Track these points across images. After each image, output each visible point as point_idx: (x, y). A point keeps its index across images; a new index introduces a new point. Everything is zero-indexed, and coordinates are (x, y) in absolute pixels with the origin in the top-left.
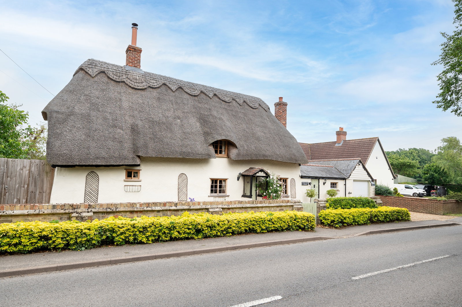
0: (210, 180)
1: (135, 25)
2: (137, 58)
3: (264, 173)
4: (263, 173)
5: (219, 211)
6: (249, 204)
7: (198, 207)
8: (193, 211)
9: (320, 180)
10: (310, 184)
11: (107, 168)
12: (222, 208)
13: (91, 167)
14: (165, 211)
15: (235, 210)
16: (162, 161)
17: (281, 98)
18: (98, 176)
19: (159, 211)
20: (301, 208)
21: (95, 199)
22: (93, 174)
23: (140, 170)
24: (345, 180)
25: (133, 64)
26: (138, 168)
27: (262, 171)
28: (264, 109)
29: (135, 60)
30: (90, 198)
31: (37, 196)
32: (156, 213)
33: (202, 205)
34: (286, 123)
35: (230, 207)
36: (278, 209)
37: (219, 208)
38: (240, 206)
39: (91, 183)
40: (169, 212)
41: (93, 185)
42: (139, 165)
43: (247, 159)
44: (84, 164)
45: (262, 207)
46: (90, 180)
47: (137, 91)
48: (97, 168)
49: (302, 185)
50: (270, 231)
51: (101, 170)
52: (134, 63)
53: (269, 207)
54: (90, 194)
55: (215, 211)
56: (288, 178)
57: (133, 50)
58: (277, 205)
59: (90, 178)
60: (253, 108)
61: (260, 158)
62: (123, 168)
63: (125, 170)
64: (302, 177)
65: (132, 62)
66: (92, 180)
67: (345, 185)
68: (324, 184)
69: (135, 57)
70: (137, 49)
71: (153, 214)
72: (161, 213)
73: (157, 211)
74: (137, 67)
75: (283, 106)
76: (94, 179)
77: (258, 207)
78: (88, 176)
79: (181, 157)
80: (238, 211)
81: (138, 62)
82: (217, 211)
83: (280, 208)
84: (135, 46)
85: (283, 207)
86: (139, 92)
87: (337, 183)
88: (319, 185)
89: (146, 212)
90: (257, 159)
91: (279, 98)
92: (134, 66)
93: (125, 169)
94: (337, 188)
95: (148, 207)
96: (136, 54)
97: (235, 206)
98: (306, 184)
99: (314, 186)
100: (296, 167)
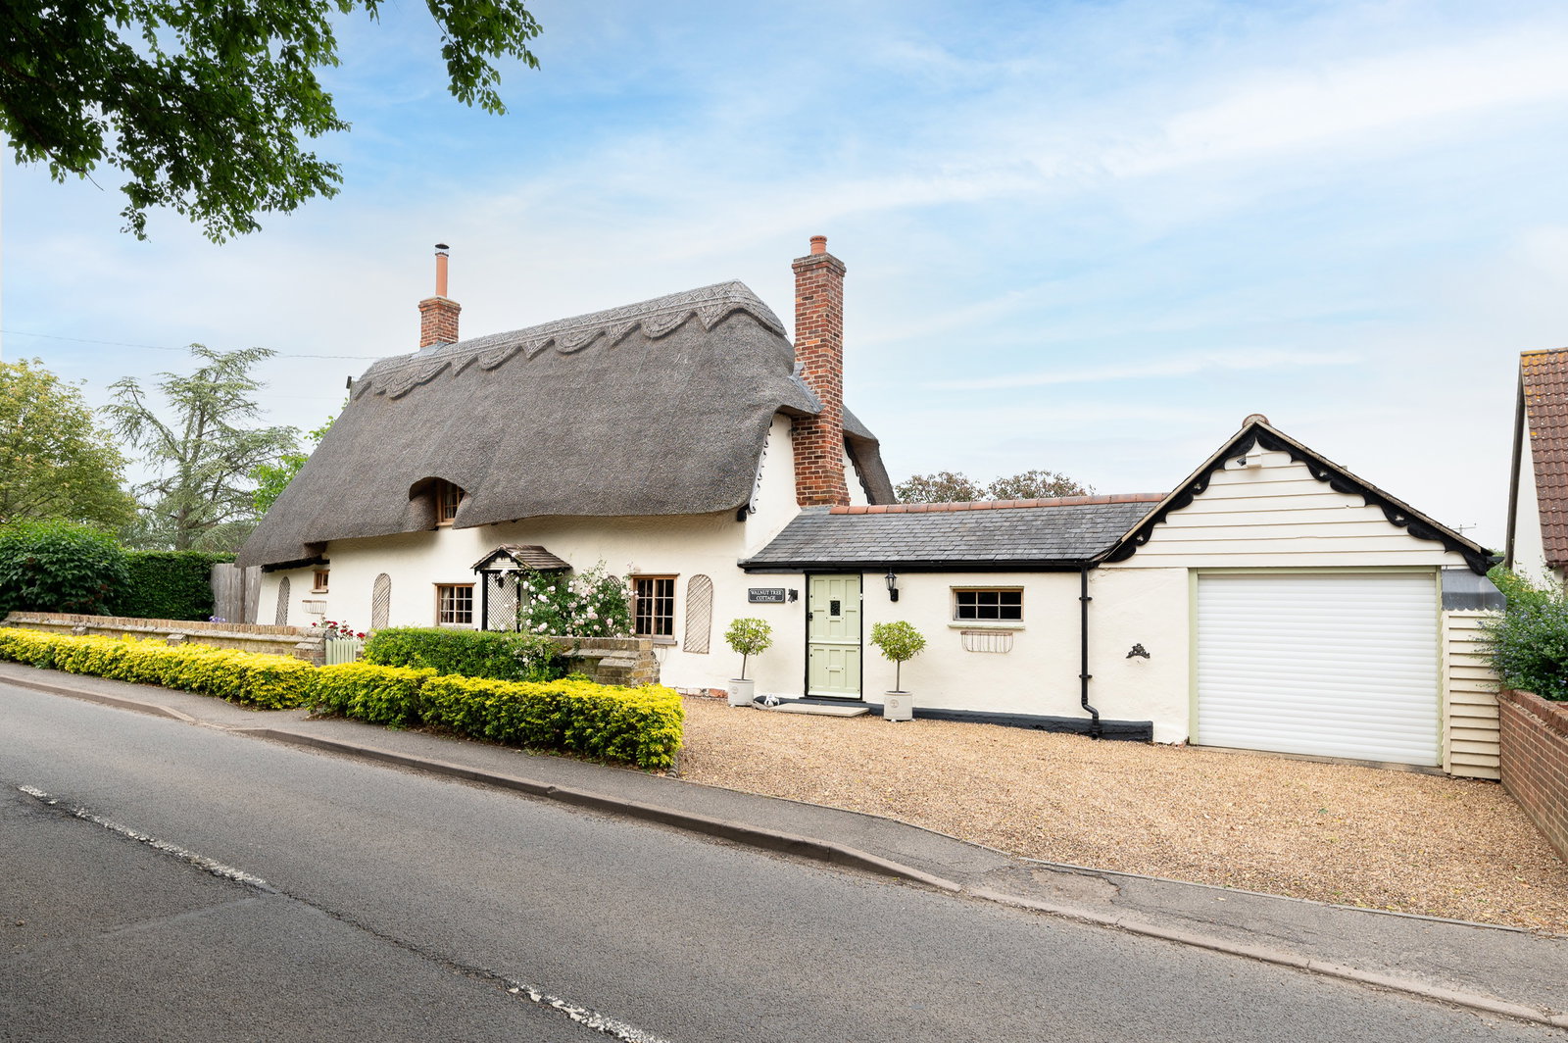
0: (434, 590)
3: (511, 561)
9: (866, 577)
10: (795, 595)
11: (298, 569)
13: (276, 564)
17: (819, 240)
18: (290, 585)
22: (286, 582)
23: (328, 571)
24: (1078, 575)
26: (327, 567)
27: (501, 553)
28: (702, 324)
39: (283, 597)
41: (284, 600)
42: (329, 562)
46: (283, 592)
48: (291, 570)
49: (749, 601)
51: (293, 573)
56: (677, 576)
59: (283, 589)
62: (313, 568)
63: (314, 572)
64: (750, 567)
67: (1085, 600)
75: (809, 274)
76: (286, 590)
78: (281, 585)
88: (861, 603)
91: (812, 240)
94: (1023, 617)
98: (770, 595)
99: (835, 608)
100: (720, 528)
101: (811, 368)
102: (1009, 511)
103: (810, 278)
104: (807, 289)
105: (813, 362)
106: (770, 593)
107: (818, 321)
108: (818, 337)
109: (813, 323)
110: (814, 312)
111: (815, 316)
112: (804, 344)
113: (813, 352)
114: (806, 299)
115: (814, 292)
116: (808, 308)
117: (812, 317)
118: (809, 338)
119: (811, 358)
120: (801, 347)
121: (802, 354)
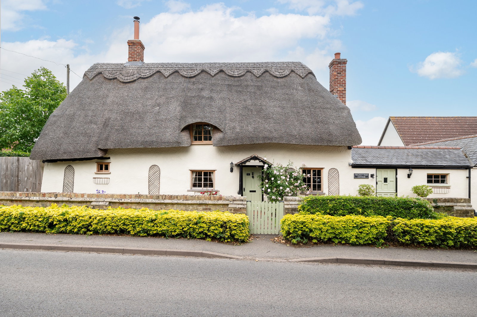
0: (190, 172)
1: (137, 18)
2: (136, 51)
3: (260, 162)
4: (257, 161)
5: (104, 205)
6: (152, 199)
7: (80, 199)
8: (76, 203)
9: (399, 170)
10: (372, 176)
11: (81, 161)
12: (110, 202)
14: (44, 202)
15: (130, 205)
16: (132, 153)
17: (338, 54)
18: (74, 169)
19: (38, 201)
20: (241, 208)
21: (71, 189)
22: (70, 168)
23: (109, 163)
24: (468, 170)
25: (133, 59)
26: (108, 161)
27: (255, 158)
28: (299, 75)
29: (135, 54)
30: (67, 189)
31: (37, 186)
32: (35, 203)
33: (86, 197)
34: (345, 89)
35: (123, 201)
36: (201, 208)
37: (105, 202)
38: (137, 200)
39: (68, 176)
40: (48, 203)
41: (70, 177)
42: (109, 158)
43: (234, 144)
44: (54, 159)
45: (173, 204)
46: (68, 173)
47: (127, 85)
48: (74, 162)
49: (354, 178)
50: (147, 234)
51: (76, 163)
52: (134, 57)
53: (185, 204)
54: (67, 186)
55: (97, 205)
56: (322, 168)
57: (132, 44)
58: (198, 202)
59: (68, 171)
60: (278, 78)
61: (257, 142)
62: (95, 161)
63: (96, 164)
64: (354, 166)
65: (131, 57)
66: (69, 173)
67: (469, 178)
68: (409, 176)
69: (135, 51)
70: (135, 42)
71: (32, 204)
72: (40, 204)
73: (36, 201)
74: (137, 60)
75: (339, 65)
76: (70, 172)
77: (166, 204)
78: (66, 170)
79: (142, 147)
80: (135, 207)
81: (137, 56)
82: (100, 205)
83: (204, 207)
84: (138, 40)
85: (211, 206)
86: (129, 85)
87: (447, 174)
88: (396, 179)
89: (25, 202)
90: (253, 143)
91: (335, 54)
92: (134, 61)
93: (96, 162)
94: (448, 183)
95: (27, 197)
96: (136, 48)
97: (129, 201)
98: (363, 176)
99: (386, 180)
100: (341, 151)
101: (340, 97)
102: (416, 150)
103: (340, 67)
104: (339, 70)
105: (341, 96)
106: (363, 175)
107: (343, 82)
108: (343, 87)
109: (341, 82)
110: (341, 79)
111: (342, 80)
112: (337, 89)
113: (341, 92)
114: (338, 73)
115: (341, 72)
116: (339, 77)
117: (341, 80)
118: (340, 87)
119: (340, 94)
120: (336, 90)
121: (337, 92)
